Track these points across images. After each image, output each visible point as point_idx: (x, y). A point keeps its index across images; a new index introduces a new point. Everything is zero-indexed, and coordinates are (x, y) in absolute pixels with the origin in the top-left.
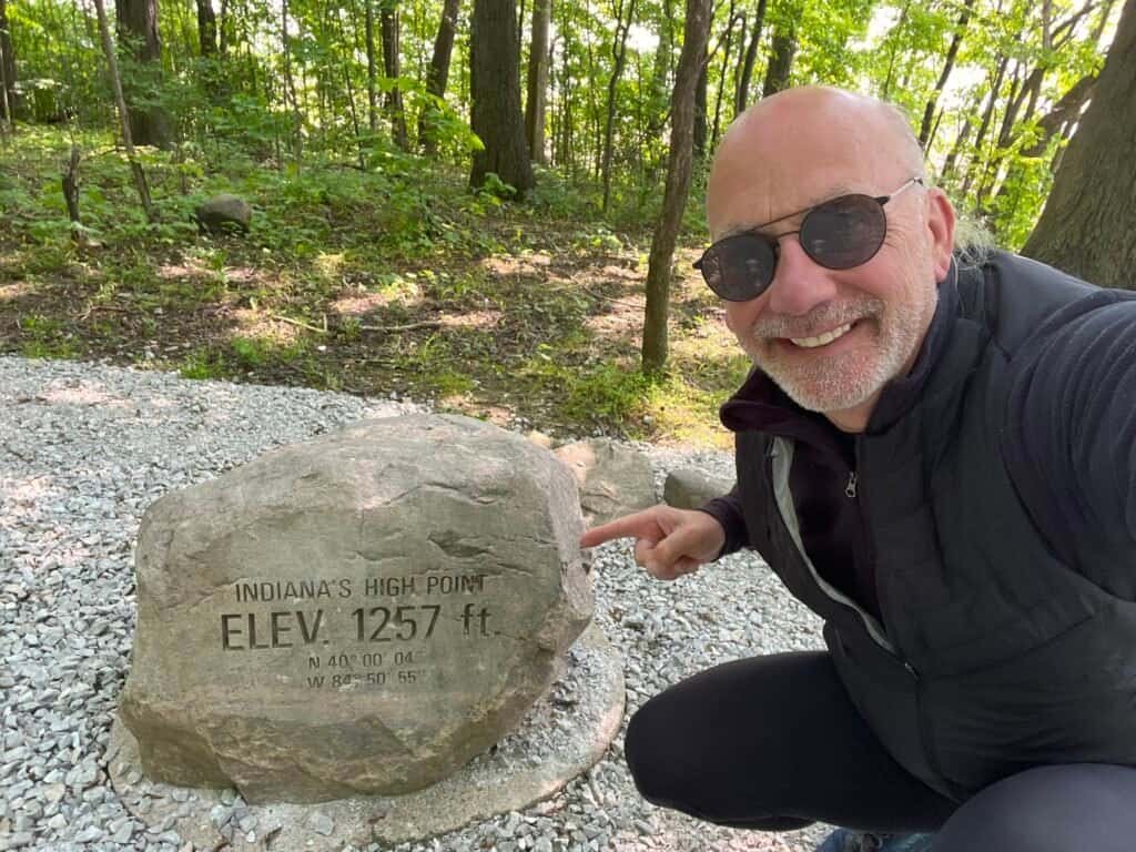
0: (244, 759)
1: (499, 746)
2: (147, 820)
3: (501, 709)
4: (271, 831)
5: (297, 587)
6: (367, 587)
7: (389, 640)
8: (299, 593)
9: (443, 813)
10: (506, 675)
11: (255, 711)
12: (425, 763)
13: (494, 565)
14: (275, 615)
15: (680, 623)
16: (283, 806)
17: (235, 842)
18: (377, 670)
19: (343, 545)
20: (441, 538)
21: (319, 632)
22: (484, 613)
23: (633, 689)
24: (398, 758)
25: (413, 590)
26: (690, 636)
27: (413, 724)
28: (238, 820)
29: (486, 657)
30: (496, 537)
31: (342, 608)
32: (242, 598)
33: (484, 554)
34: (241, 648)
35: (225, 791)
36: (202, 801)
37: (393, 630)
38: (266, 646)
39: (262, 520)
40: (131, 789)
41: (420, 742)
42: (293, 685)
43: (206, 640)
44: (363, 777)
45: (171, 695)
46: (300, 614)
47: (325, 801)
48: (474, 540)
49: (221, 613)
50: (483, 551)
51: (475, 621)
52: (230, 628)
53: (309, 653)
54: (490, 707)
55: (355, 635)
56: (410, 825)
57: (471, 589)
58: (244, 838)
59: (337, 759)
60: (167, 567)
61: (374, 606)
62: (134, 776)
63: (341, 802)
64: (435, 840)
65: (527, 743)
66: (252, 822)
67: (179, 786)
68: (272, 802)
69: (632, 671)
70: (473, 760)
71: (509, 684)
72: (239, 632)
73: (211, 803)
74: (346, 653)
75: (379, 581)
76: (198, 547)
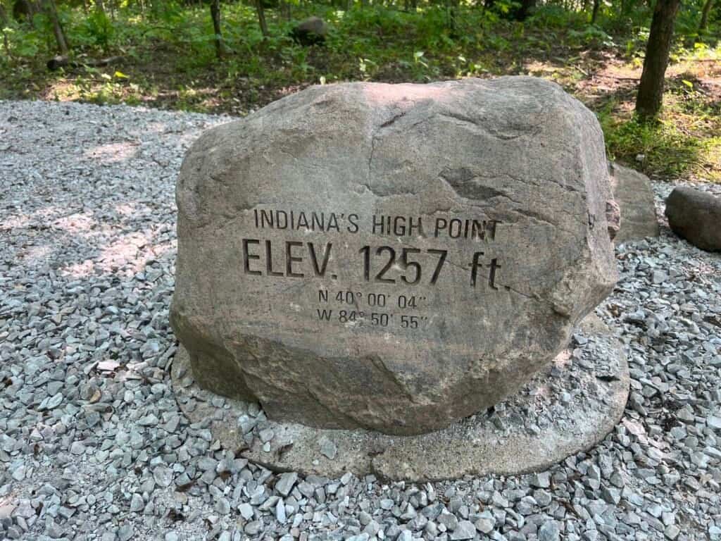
0: (264, 378)
1: (496, 409)
2: (190, 417)
3: (504, 369)
4: (284, 445)
5: (309, 218)
6: (375, 224)
7: (393, 281)
8: (310, 224)
9: (438, 461)
10: (513, 334)
11: (271, 334)
12: (423, 410)
13: (510, 210)
14: (289, 244)
15: (686, 324)
16: (296, 426)
17: (254, 448)
18: (380, 310)
19: (352, 177)
20: (454, 175)
21: (328, 265)
22: (494, 264)
23: (638, 380)
24: (398, 401)
25: (420, 232)
26: (699, 338)
27: (413, 370)
28: (258, 431)
29: (493, 312)
30: (515, 178)
31: (350, 244)
32: (260, 224)
33: (500, 197)
34: (260, 273)
35: (251, 405)
36: (233, 410)
37: (397, 271)
38: (281, 274)
39: (277, 144)
40: (183, 390)
41: (419, 390)
42: (304, 314)
43: (230, 262)
44: (365, 412)
45: (204, 310)
46: (311, 245)
47: (332, 429)
48: (489, 181)
49: (241, 238)
50: (499, 193)
51: (484, 272)
52: (250, 252)
53: (318, 286)
54: (493, 366)
55: (362, 271)
56: (406, 465)
57: (482, 236)
58: (261, 447)
59: (342, 391)
60: (197, 190)
61: (381, 245)
62: (187, 381)
63: (346, 432)
64: (429, 484)
65: (526, 411)
66: (269, 435)
67: (219, 395)
68: (288, 420)
69: (635, 362)
70: (470, 417)
71: (515, 345)
72: (258, 257)
73: (241, 413)
74: (354, 291)
75: (386, 218)
76: (222, 169)
